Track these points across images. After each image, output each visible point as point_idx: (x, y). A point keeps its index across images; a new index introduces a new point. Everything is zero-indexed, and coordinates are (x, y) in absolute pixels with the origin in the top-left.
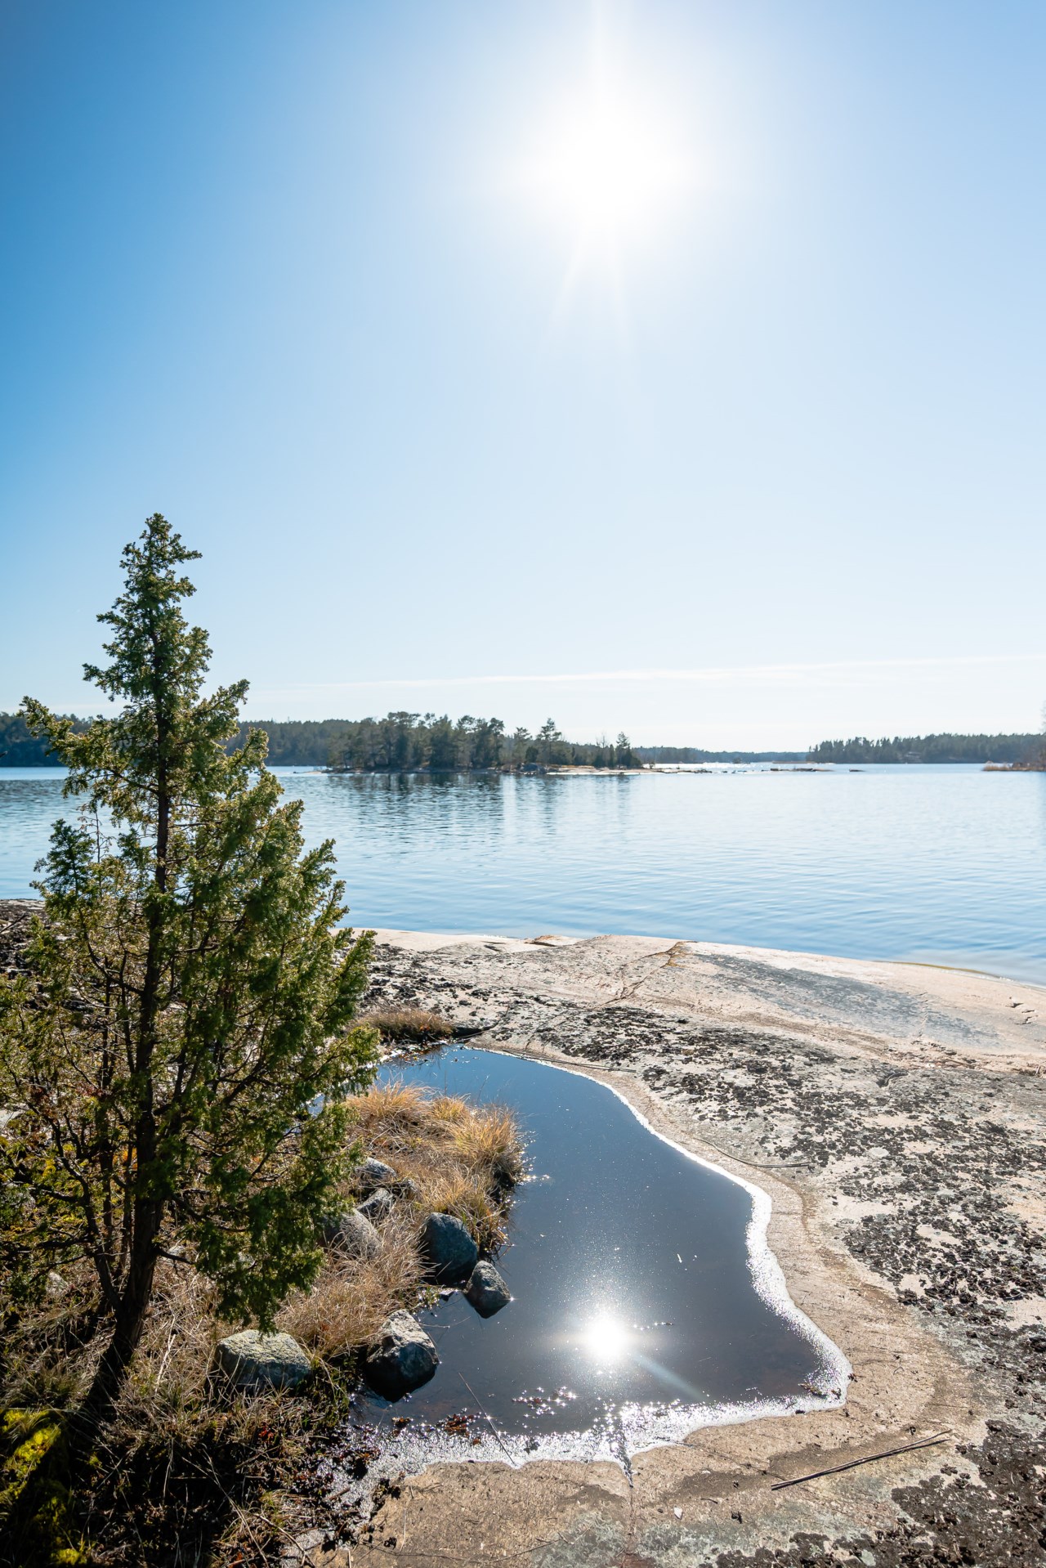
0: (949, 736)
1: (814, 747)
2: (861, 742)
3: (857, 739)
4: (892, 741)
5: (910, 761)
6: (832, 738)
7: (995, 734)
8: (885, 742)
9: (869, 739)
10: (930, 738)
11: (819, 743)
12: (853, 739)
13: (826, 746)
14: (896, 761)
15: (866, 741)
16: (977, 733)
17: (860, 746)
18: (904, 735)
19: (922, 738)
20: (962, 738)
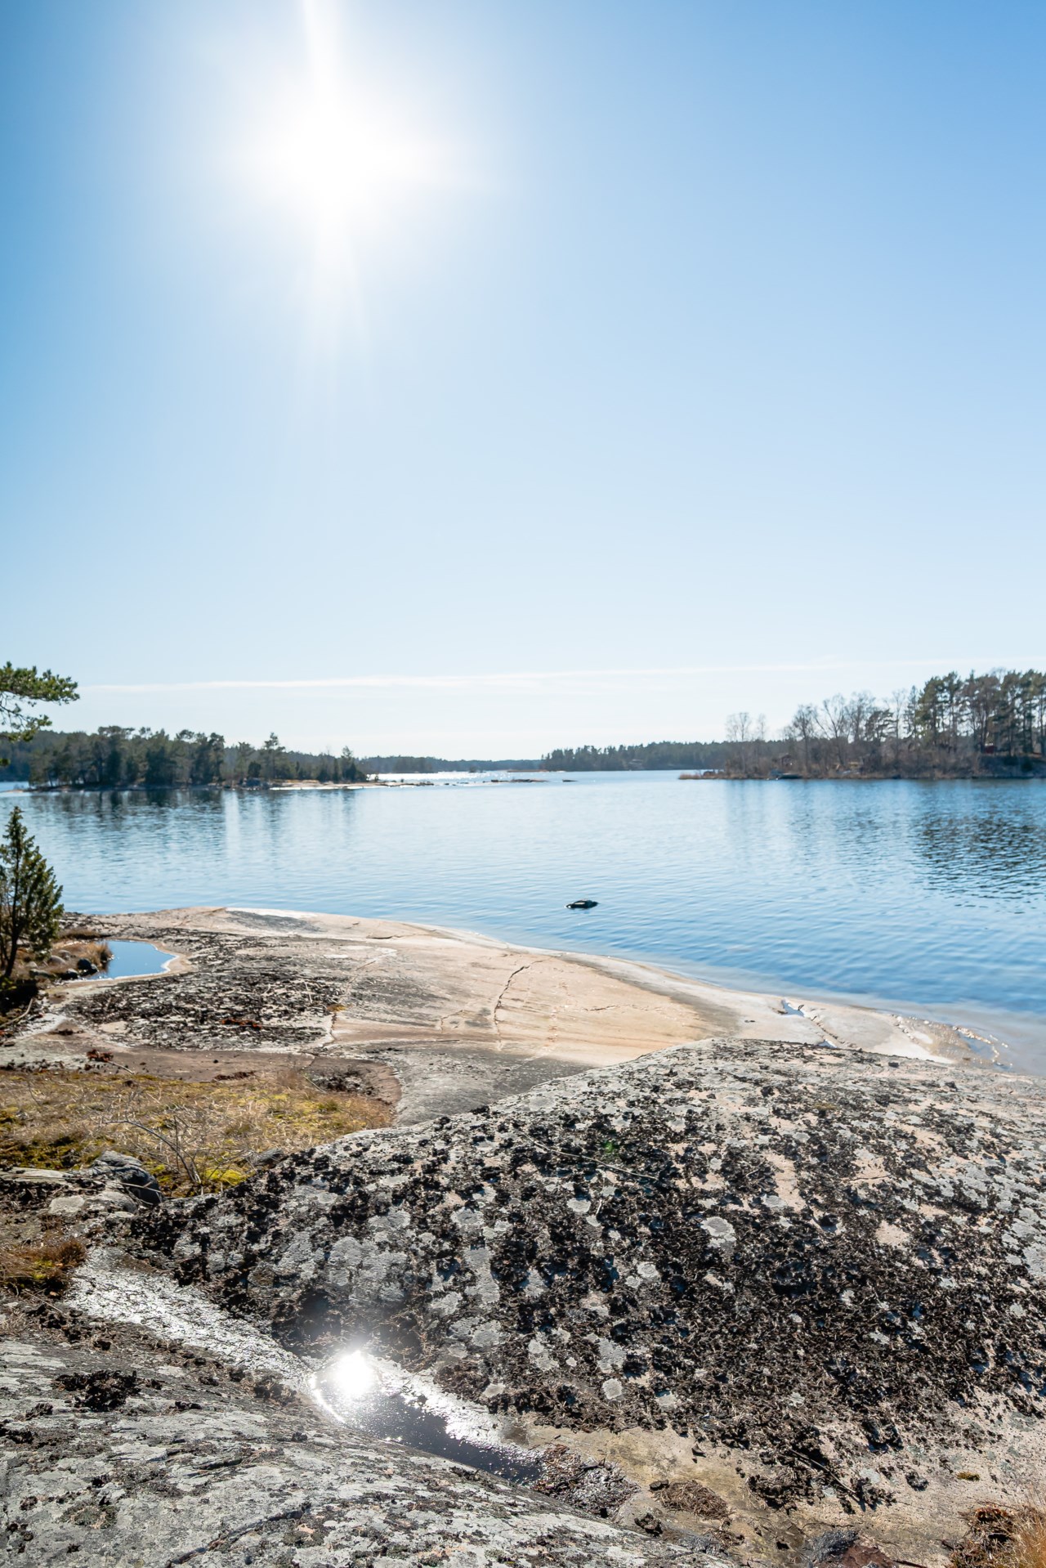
0: (668, 744)
1: (546, 756)
2: (590, 750)
3: (586, 747)
4: (617, 749)
5: (634, 769)
6: (563, 746)
7: (709, 742)
8: (611, 750)
9: (597, 748)
10: (652, 746)
11: (551, 751)
12: (582, 747)
13: (557, 754)
14: (621, 769)
15: (594, 750)
16: (693, 741)
17: (588, 754)
18: (627, 744)
19: (645, 745)
20: (680, 745)
